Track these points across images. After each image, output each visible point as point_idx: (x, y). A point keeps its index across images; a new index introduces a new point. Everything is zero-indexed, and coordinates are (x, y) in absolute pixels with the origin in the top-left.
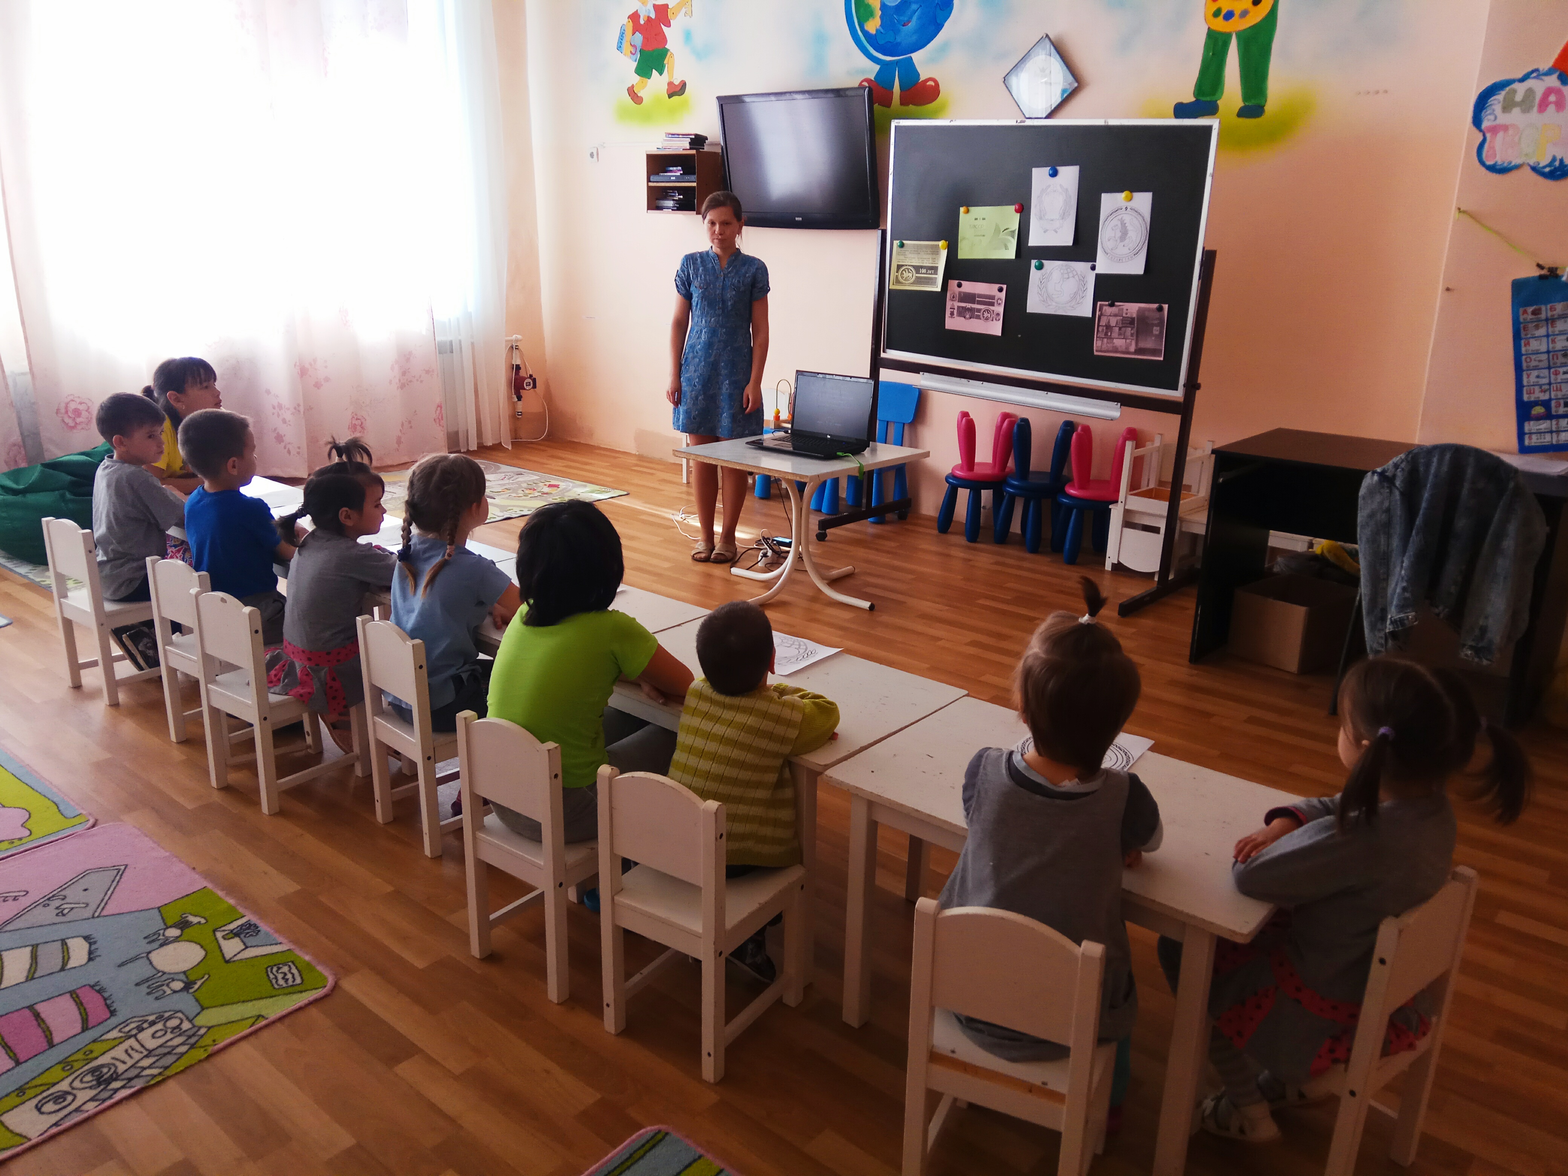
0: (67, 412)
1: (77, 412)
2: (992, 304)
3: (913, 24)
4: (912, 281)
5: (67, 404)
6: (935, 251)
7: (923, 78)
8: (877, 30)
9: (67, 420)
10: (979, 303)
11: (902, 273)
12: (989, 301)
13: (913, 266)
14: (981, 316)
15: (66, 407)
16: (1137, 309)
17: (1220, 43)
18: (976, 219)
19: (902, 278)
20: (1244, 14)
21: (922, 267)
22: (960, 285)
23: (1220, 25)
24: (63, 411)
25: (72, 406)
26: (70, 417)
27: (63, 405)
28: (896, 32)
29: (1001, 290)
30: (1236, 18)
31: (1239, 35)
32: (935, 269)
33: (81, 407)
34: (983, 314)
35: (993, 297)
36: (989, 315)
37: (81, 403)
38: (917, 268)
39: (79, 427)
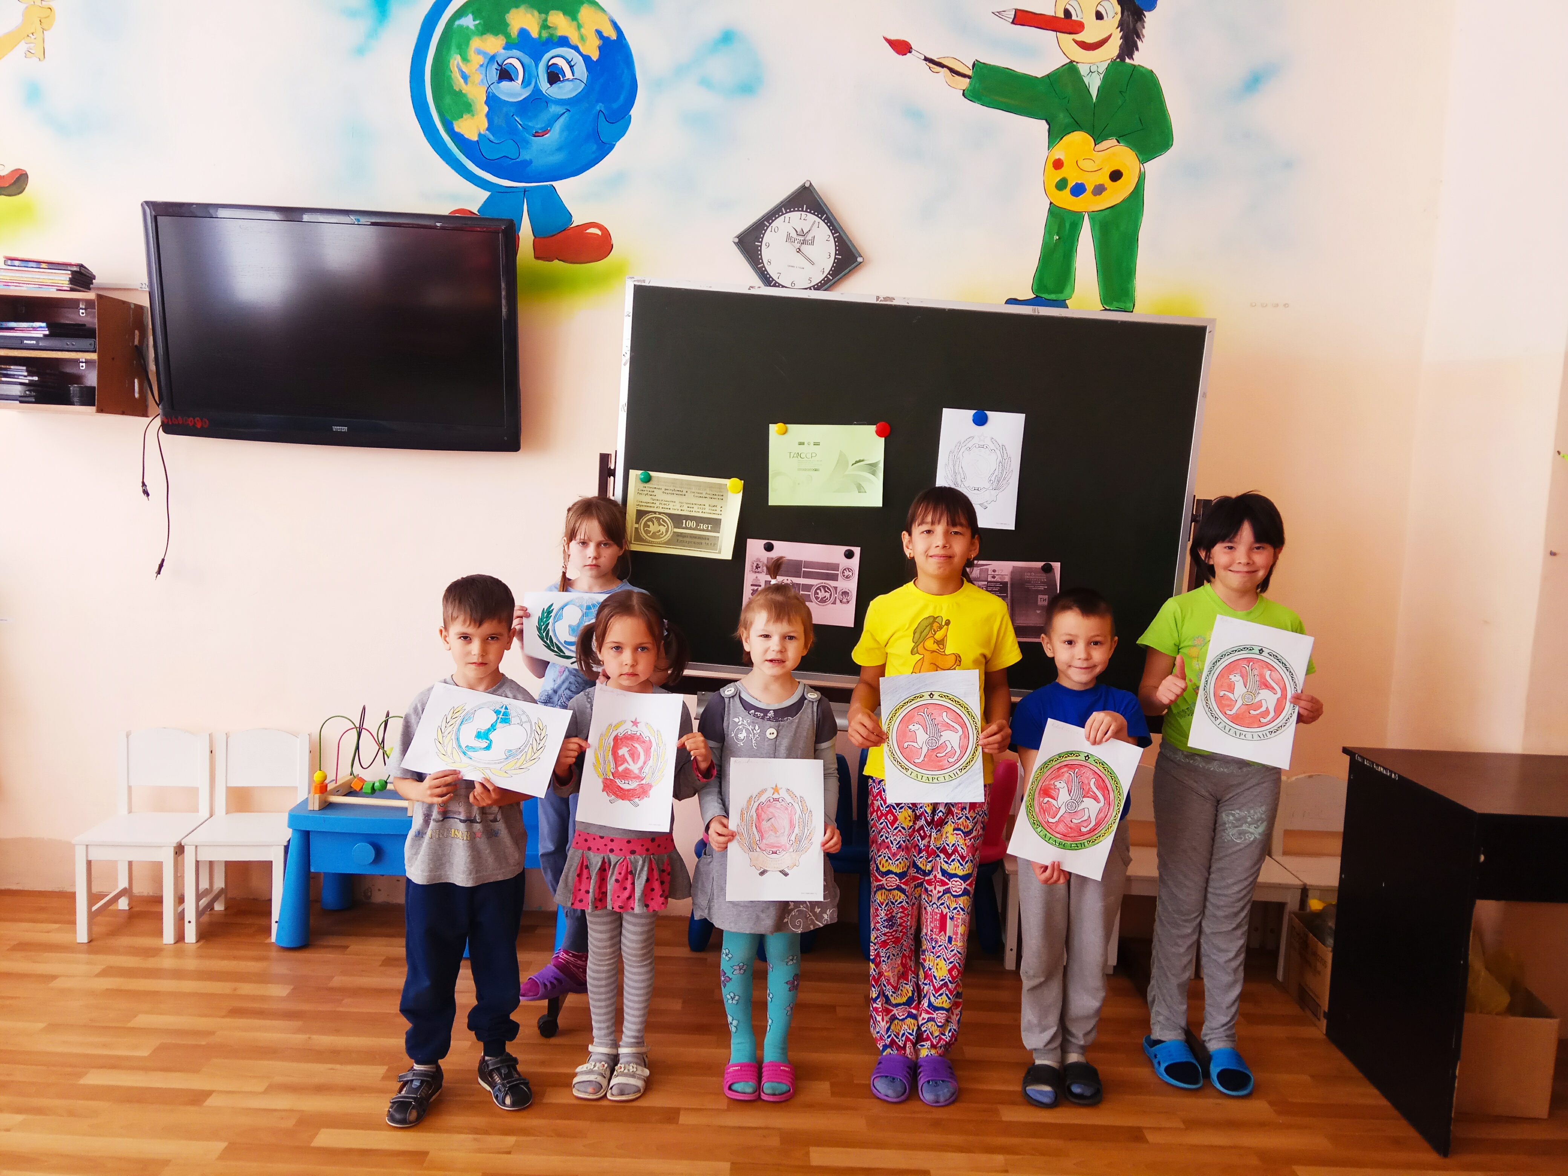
2: (834, 578)
3: (555, 135)
4: (666, 538)
6: (720, 495)
7: (577, 221)
8: (480, 135)
10: (807, 575)
11: (646, 525)
12: (829, 572)
13: (670, 516)
14: (813, 598)
16: (1011, 569)
17: (1067, 226)
18: (801, 444)
19: (647, 532)
20: (1099, 190)
21: (687, 518)
22: (769, 548)
23: (1066, 200)
28: (520, 143)
29: (849, 555)
30: (1088, 194)
31: (1093, 215)
32: (715, 524)
34: (816, 593)
35: (835, 567)
36: (828, 595)
38: (677, 520)
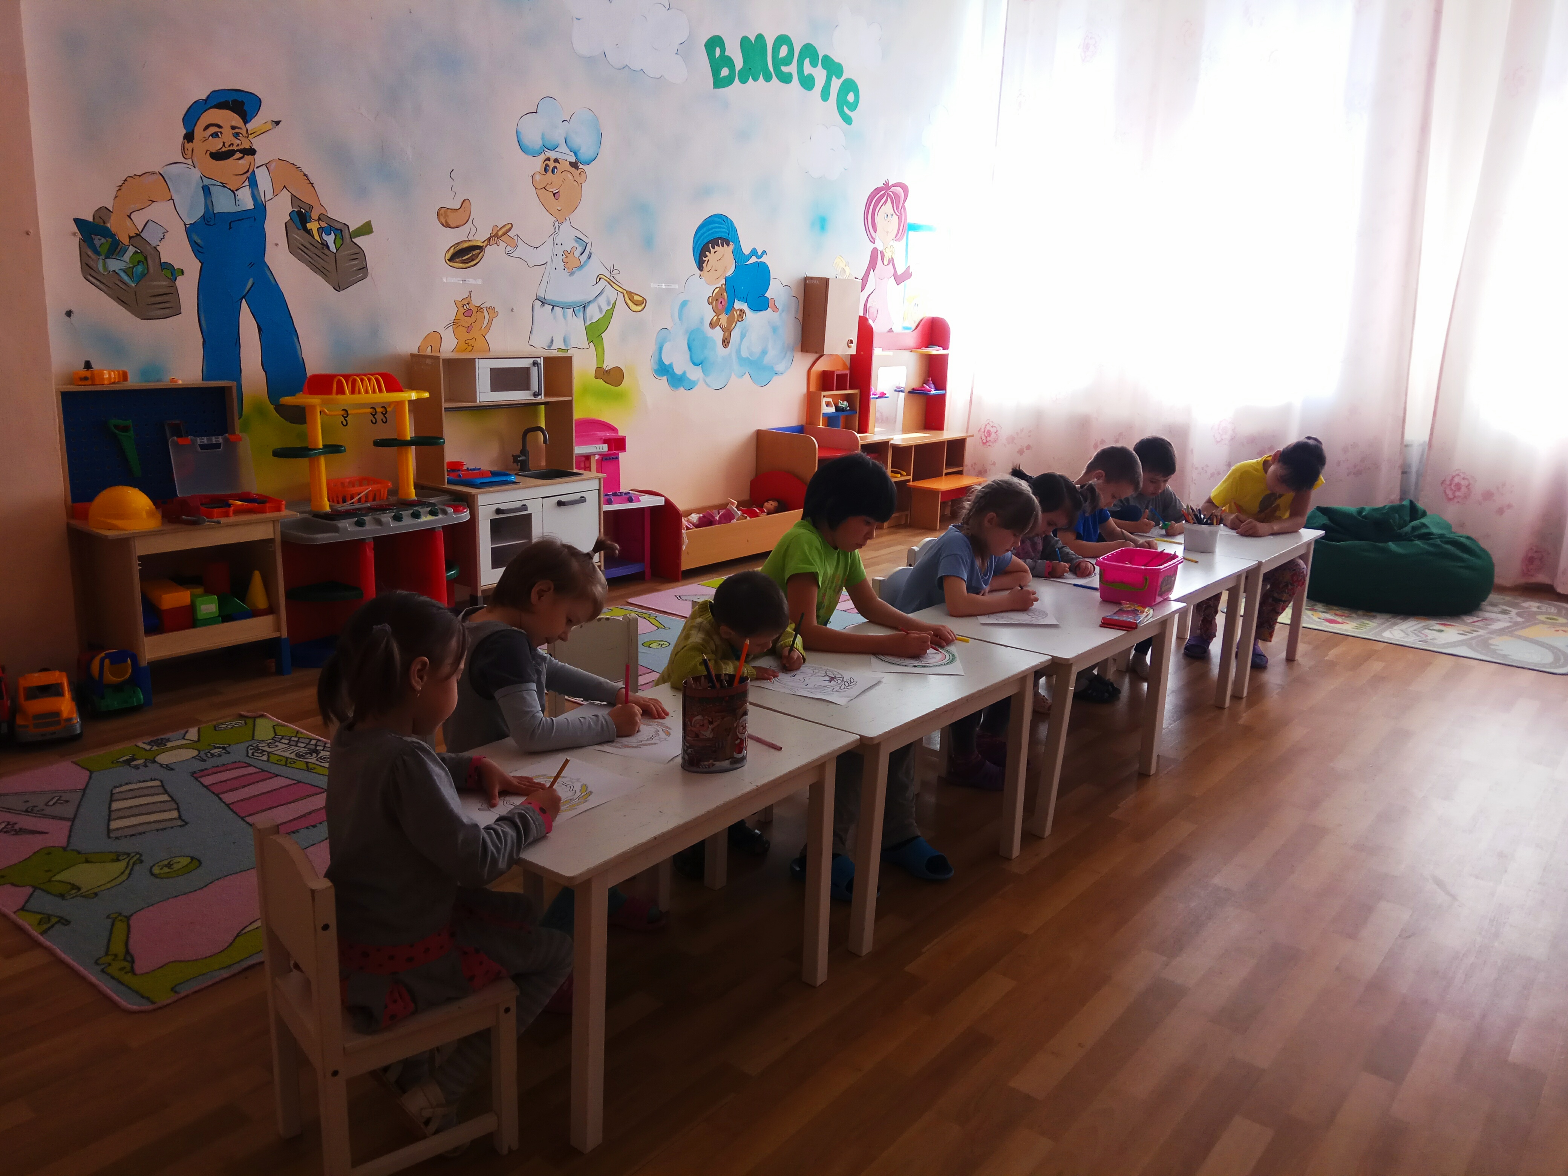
0: (1450, 485)
1: (1458, 486)
5: (1454, 477)
9: (1449, 492)
15: (1452, 479)
24: (1448, 482)
25: (1457, 480)
26: (1451, 490)
27: (1450, 478)
33: (1463, 482)
37: (1464, 479)
39: (1456, 500)
